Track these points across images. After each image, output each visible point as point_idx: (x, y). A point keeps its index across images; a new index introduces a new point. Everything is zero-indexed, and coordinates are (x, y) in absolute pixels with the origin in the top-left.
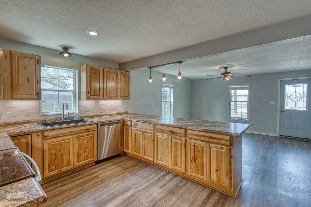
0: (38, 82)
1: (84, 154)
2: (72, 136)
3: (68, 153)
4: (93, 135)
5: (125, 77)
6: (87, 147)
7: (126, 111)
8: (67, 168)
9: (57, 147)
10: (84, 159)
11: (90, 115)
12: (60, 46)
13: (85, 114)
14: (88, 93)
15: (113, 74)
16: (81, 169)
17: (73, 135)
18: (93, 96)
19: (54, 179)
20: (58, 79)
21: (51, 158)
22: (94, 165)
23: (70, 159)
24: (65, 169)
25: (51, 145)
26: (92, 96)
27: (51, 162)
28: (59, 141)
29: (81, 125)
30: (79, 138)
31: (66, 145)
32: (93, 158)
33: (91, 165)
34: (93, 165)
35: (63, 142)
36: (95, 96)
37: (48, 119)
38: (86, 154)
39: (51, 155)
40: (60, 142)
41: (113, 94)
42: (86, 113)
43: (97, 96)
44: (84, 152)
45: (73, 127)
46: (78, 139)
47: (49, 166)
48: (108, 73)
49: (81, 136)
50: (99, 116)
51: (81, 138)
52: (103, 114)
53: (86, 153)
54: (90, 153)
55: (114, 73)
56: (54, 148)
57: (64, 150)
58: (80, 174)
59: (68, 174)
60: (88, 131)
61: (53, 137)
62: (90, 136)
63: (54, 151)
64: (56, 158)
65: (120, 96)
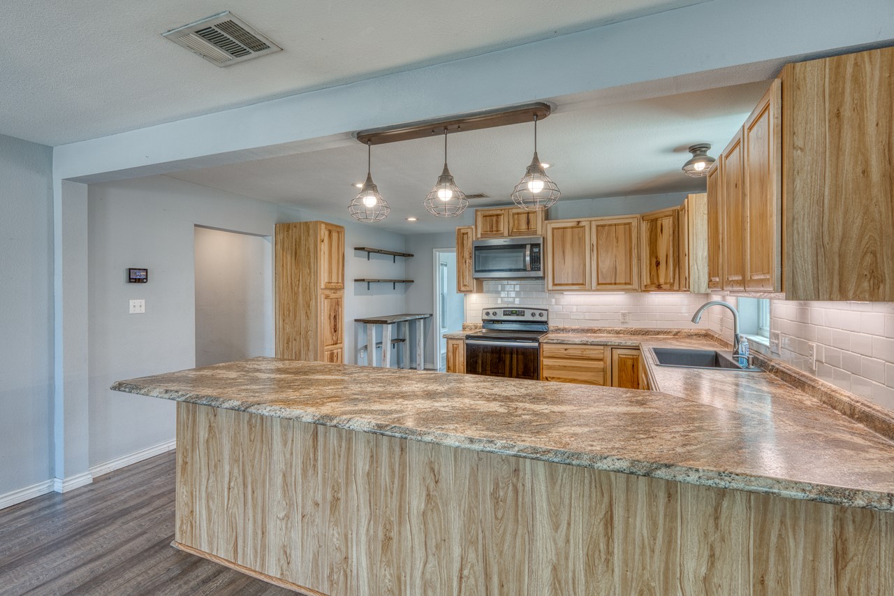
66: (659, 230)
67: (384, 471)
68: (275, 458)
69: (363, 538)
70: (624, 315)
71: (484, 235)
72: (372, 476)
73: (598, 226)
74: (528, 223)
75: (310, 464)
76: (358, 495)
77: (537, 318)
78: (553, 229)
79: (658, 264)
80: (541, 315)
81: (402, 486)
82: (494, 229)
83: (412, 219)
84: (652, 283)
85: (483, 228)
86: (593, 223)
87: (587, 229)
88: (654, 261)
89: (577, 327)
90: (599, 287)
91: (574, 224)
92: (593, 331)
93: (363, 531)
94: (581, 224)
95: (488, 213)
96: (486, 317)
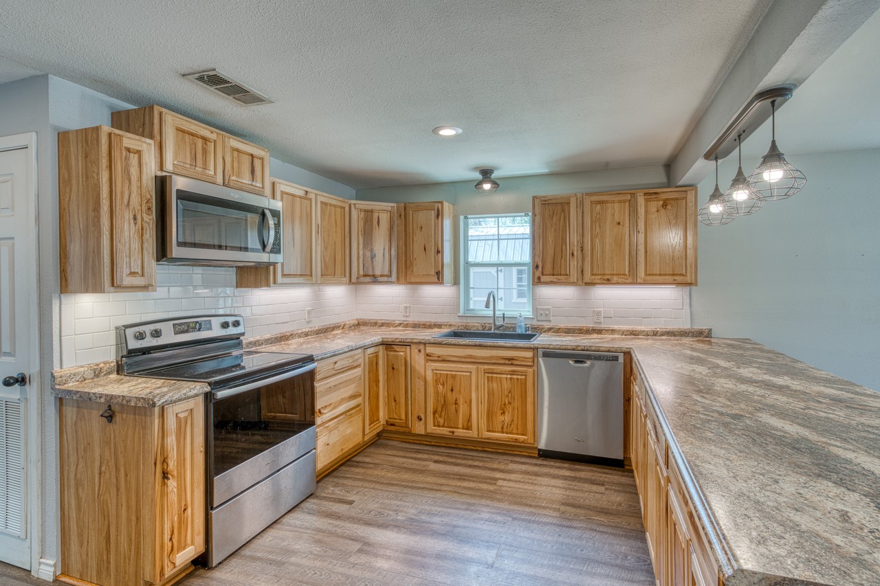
0: (438, 252)
1: (502, 418)
2: (474, 367)
3: (468, 401)
4: (523, 377)
5: (669, 207)
6: (510, 403)
7: (697, 327)
8: (465, 433)
9: (447, 382)
10: (502, 428)
11: (562, 326)
12: (475, 169)
13: (550, 321)
14: (537, 267)
15: (615, 207)
16: (501, 451)
17: (477, 365)
18: (549, 275)
19: (448, 445)
20: (499, 240)
21: (438, 400)
22: (534, 455)
23: (470, 415)
24: (460, 432)
25: (436, 374)
26: (546, 275)
27: (437, 409)
28: (451, 371)
29: (492, 344)
30: (490, 375)
31: (462, 383)
32: (524, 437)
33: (526, 454)
34: (531, 455)
35: (457, 373)
36: (557, 275)
37: (471, 324)
38: (507, 418)
39: (437, 393)
40: (453, 373)
41: (615, 269)
42: (551, 318)
43: (561, 275)
44: (501, 411)
45: (475, 346)
46: (488, 377)
47: (434, 413)
48: (599, 207)
49: (495, 371)
50: (588, 331)
51: (494, 375)
52: (603, 326)
53: (506, 416)
54: (516, 418)
55: (620, 202)
56: (442, 382)
57: (460, 391)
58: (486, 459)
59: (473, 448)
60: (512, 364)
61: (440, 359)
62: (515, 377)
63: (441, 387)
64: (445, 402)
65: (646, 275)
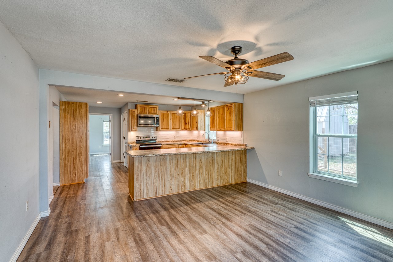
66: (186, 116)
67: (192, 164)
68: (168, 168)
69: (188, 178)
70: (175, 137)
71: (141, 113)
72: (190, 165)
73: (172, 113)
74: (154, 110)
75: (177, 166)
76: (187, 170)
77: (154, 139)
78: (161, 113)
79: (186, 124)
80: (155, 138)
81: (196, 165)
82: (144, 111)
83: (99, 102)
84: (184, 128)
85: (140, 111)
86: (171, 113)
87: (169, 114)
88: (185, 123)
89: (163, 141)
90: (172, 129)
91: (166, 112)
92: (168, 142)
93: (188, 176)
94: (168, 112)
95: (142, 106)
96: (137, 139)
